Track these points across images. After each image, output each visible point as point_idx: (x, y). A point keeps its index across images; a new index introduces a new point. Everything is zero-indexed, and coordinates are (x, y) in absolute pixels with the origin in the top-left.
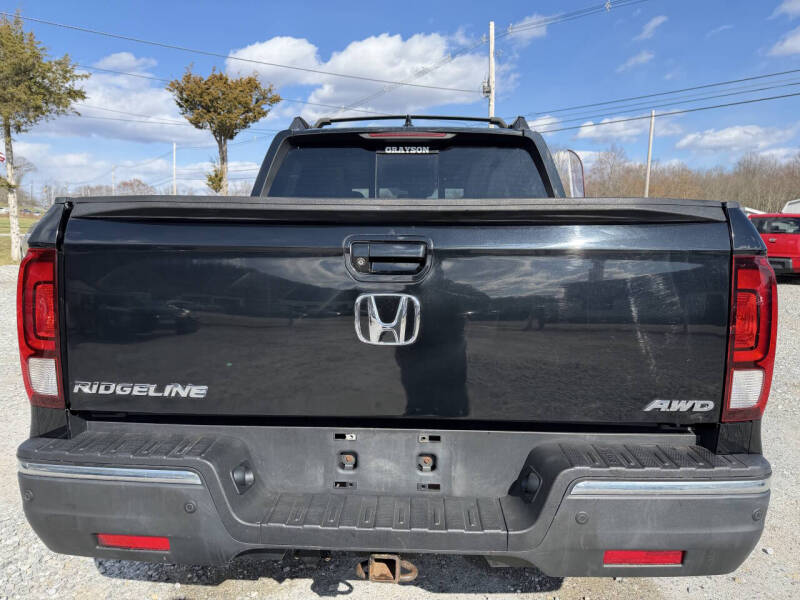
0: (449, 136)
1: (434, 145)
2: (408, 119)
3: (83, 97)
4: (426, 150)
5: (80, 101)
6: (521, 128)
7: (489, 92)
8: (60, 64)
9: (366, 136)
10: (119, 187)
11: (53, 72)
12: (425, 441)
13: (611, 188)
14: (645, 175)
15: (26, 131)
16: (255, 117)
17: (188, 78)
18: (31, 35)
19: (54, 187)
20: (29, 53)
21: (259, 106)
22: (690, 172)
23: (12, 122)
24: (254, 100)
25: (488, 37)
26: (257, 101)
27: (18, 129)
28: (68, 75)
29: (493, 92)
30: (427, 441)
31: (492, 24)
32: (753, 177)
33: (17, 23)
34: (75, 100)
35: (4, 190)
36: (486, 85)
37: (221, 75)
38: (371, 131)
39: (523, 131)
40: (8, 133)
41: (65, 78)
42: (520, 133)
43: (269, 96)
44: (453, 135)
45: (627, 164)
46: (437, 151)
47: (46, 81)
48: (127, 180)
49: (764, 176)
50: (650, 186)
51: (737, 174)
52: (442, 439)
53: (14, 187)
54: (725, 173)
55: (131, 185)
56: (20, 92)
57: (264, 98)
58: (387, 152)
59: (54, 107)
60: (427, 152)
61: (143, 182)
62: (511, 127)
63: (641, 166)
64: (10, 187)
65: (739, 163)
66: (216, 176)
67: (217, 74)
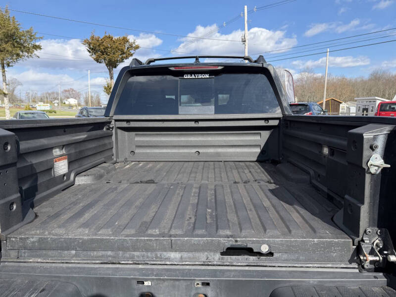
0: (220, 68)
1: (211, 73)
2: (197, 58)
3: (40, 49)
4: (207, 76)
5: (39, 51)
6: (262, 62)
7: (245, 41)
8: (28, 32)
9: (172, 69)
10: (63, 92)
11: (25, 36)
12: (198, 286)
13: (307, 88)
14: (324, 81)
15: (12, 66)
16: (127, 56)
17: (92, 38)
18: (14, 18)
19: (31, 93)
20: (12, 26)
21: (129, 51)
22: (346, 79)
23: (5, 62)
24: (126, 48)
25: (244, 14)
26: (128, 48)
27: (8, 65)
28: (32, 38)
29: (247, 41)
30: (200, 286)
31: (246, 7)
32: (379, 81)
33: (6, 12)
34: (36, 50)
35: (1, 96)
36: (243, 38)
37: (109, 36)
38: (175, 66)
39: (263, 64)
40: (3, 67)
41: (31, 39)
42: (260, 65)
43: (134, 45)
44: (222, 67)
45: (315, 76)
46: (214, 77)
47: (22, 41)
48: (67, 89)
49: (384, 80)
50: (327, 87)
51: (370, 80)
52: (210, 284)
53: (7, 94)
54: (364, 79)
55: (69, 91)
56: (8, 47)
57: (132, 47)
58: (185, 77)
59: (26, 54)
60: (208, 77)
61: (74, 90)
62: (255, 62)
63: (322, 77)
64: (5, 95)
65: (371, 74)
66: (108, 86)
67: (107, 35)
